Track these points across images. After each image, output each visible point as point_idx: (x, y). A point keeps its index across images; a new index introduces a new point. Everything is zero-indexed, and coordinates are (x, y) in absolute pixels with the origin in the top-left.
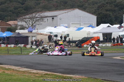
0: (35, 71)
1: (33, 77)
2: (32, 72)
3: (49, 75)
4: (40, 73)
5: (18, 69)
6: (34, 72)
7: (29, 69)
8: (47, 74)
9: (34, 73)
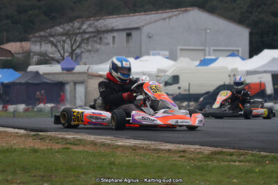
1: (179, 159)
2: (162, 148)
4: (192, 150)
5: (109, 142)
6: (167, 148)
7: (146, 142)
9: (169, 150)
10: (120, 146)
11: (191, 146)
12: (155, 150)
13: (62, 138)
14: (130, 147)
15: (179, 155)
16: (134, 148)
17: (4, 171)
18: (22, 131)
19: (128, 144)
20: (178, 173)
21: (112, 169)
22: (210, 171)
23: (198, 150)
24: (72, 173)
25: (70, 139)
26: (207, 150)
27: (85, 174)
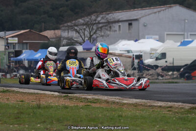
2: (155, 104)
4: (177, 106)
5: (117, 101)
6: (159, 105)
7: (144, 101)
9: (160, 106)
10: (125, 104)
11: (176, 104)
12: (150, 106)
13: (85, 98)
14: (133, 104)
15: (167, 110)
16: (136, 105)
17: (45, 122)
18: (56, 94)
19: (131, 102)
20: (167, 122)
21: (120, 120)
22: (190, 121)
23: (181, 106)
24: (92, 123)
25: (90, 99)
26: (187, 106)
27: (102, 123)
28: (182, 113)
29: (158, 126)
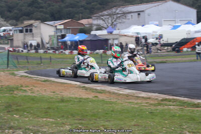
0: (144, 94)
1: (145, 104)
2: (140, 95)
3: (170, 100)
4: (153, 97)
5: (116, 92)
6: (142, 95)
7: (134, 91)
8: (166, 100)
9: (143, 97)
10: (121, 94)
11: (153, 94)
12: (137, 97)
13: (95, 89)
14: (125, 95)
16: (127, 96)
17: (63, 116)
19: (125, 93)
20: (142, 117)
22: (157, 116)
24: (93, 118)
25: (99, 90)
27: (99, 118)
28: (155, 105)
29: (135, 120)
